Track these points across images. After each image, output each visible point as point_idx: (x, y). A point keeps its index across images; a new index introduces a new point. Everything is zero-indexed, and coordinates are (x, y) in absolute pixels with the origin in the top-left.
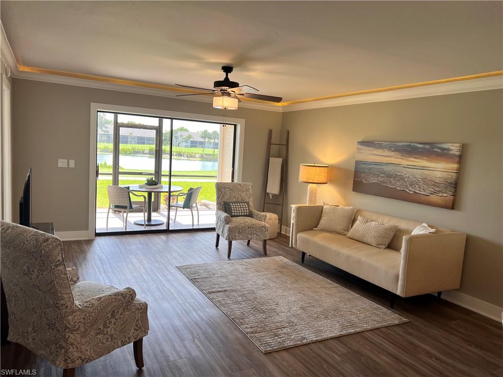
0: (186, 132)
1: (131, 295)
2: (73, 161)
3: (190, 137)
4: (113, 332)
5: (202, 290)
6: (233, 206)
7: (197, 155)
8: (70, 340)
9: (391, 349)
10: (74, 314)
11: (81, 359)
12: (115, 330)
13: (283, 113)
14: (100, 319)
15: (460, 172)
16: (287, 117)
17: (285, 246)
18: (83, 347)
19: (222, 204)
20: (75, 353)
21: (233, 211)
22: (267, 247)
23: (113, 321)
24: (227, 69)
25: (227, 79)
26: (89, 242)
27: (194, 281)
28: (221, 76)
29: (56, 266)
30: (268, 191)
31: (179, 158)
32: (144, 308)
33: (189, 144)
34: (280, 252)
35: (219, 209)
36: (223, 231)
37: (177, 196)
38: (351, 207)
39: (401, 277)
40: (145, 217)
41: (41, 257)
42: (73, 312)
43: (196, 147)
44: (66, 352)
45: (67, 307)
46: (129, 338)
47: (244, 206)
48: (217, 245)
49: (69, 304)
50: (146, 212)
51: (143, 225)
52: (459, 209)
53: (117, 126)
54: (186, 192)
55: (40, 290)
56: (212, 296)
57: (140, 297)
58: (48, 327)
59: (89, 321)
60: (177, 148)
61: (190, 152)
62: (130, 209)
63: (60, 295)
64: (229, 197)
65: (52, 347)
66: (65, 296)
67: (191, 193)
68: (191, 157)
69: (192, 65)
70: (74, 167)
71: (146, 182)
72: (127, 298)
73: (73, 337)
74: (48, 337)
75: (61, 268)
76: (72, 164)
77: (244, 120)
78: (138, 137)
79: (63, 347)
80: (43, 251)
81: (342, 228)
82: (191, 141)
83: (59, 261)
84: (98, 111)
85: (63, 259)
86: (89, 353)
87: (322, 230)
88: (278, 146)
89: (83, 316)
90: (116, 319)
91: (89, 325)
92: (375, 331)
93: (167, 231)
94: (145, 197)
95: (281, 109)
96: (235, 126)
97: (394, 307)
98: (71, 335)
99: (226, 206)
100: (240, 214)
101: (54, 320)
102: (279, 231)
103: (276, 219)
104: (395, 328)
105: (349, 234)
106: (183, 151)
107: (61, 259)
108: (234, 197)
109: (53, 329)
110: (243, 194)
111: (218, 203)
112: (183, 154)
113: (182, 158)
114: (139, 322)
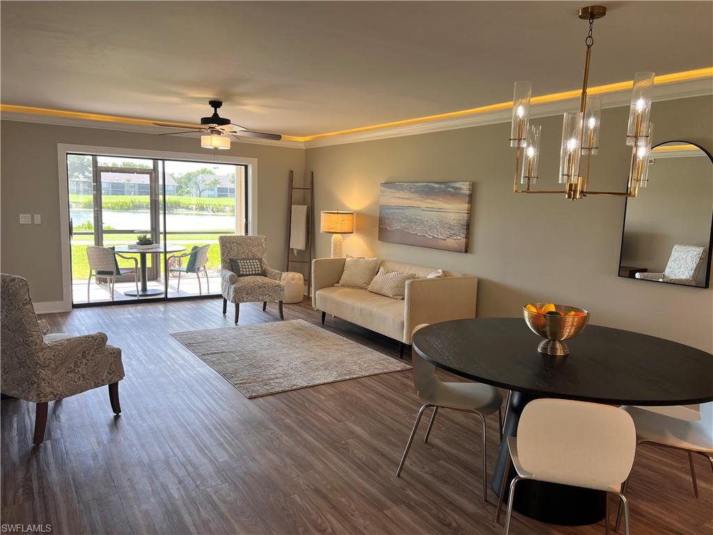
0: (211, 176)
1: (102, 338)
2: (39, 216)
3: (216, 182)
4: (85, 372)
5: (195, 353)
6: (241, 263)
7: (228, 208)
8: (41, 375)
9: (381, 389)
10: (44, 351)
11: (54, 395)
12: (87, 370)
13: (306, 150)
14: (70, 358)
15: (471, 213)
16: (311, 154)
17: (309, 309)
18: (55, 383)
19: (228, 261)
20: (46, 388)
21: (241, 269)
22: (283, 309)
23: (84, 361)
24: (216, 104)
25: (216, 114)
26: (65, 314)
27: (189, 345)
28: (209, 112)
29: (24, 305)
30: (291, 247)
31: (201, 213)
32: (117, 354)
33: (216, 192)
34: (302, 316)
35: (224, 267)
36: (228, 293)
37: (180, 257)
38: (375, 258)
39: (405, 323)
40: (137, 287)
41: (8, 297)
42: (42, 349)
43: (226, 196)
44: (38, 387)
45: (36, 344)
46: (103, 381)
47: (255, 264)
48: (225, 312)
49: (38, 341)
50: (139, 281)
51: (135, 296)
52: (471, 253)
53: (97, 171)
54: (189, 251)
55: (9, 330)
56: (207, 357)
57: (112, 342)
58: (19, 366)
59: (59, 358)
60: (198, 198)
61: (216, 203)
62: (117, 275)
63: (28, 332)
64: (235, 253)
65: (24, 385)
66: (34, 333)
67: (197, 252)
68: (218, 211)
69: (174, 99)
70: (40, 223)
71: (138, 241)
72: (97, 341)
73: (43, 373)
74: (20, 375)
75: (28, 306)
76: (38, 219)
77: (256, 159)
78: (139, 184)
79: (35, 383)
80: (11, 290)
81: (364, 281)
82: (218, 188)
83: (26, 300)
84: (67, 154)
85: (30, 298)
86: (61, 389)
87: (343, 286)
88: (302, 190)
89: (53, 354)
90: (88, 360)
91: (59, 362)
92: (374, 377)
93: (166, 300)
94: (136, 260)
95: (302, 145)
96: (246, 167)
97: (404, 357)
98: (42, 371)
99: (233, 263)
100: (251, 273)
101: (24, 358)
102: (307, 294)
103: (300, 279)
104: (395, 375)
105: (370, 288)
106: (207, 203)
107: (28, 298)
108: (243, 253)
109: (24, 368)
110: (254, 250)
111: (223, 261)
112: (207, 208)
113: (206, 213)
114: (113, 366)
